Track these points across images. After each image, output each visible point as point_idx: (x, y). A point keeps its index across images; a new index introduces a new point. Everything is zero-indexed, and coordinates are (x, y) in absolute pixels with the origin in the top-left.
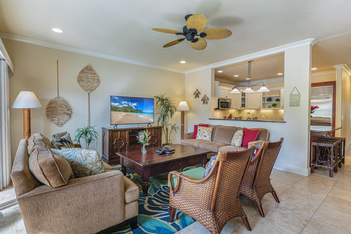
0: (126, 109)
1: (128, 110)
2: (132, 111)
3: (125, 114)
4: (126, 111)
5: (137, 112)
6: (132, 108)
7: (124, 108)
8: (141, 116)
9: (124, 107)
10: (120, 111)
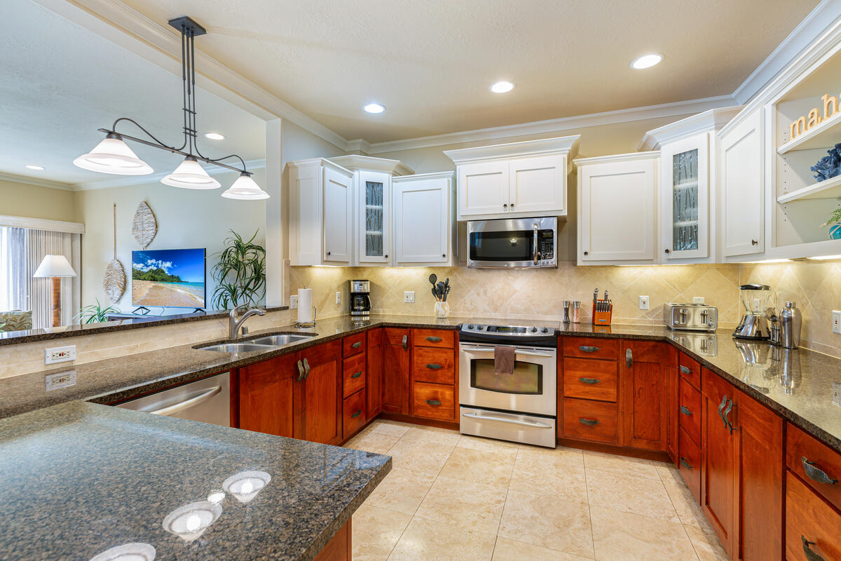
0: (153, 275)
1: (157, 276)
2: (163, 280)
3: (151, 284)
4: (154, 280)
5: (172, 282)
6: (164, 272)
7: (151, 273)
8: (179, 290)
9: (150, 271)
10: (144, 279)
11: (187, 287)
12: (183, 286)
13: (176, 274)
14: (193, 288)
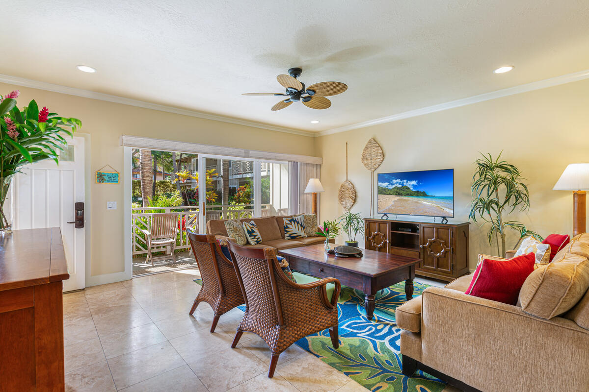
0: (398, 191)
1: (402, 192)
2: (408, 195)
3: (397, 198)
4: (399, 194)
5: (417, 196)
6: (409, 189)
7: (396, 190)
8: (425, 203)
9: (395, 188)
10: (390, 194)
11: (434, 200)
12: (429, 199)
13: (421, 190)
14: (440, 201)
